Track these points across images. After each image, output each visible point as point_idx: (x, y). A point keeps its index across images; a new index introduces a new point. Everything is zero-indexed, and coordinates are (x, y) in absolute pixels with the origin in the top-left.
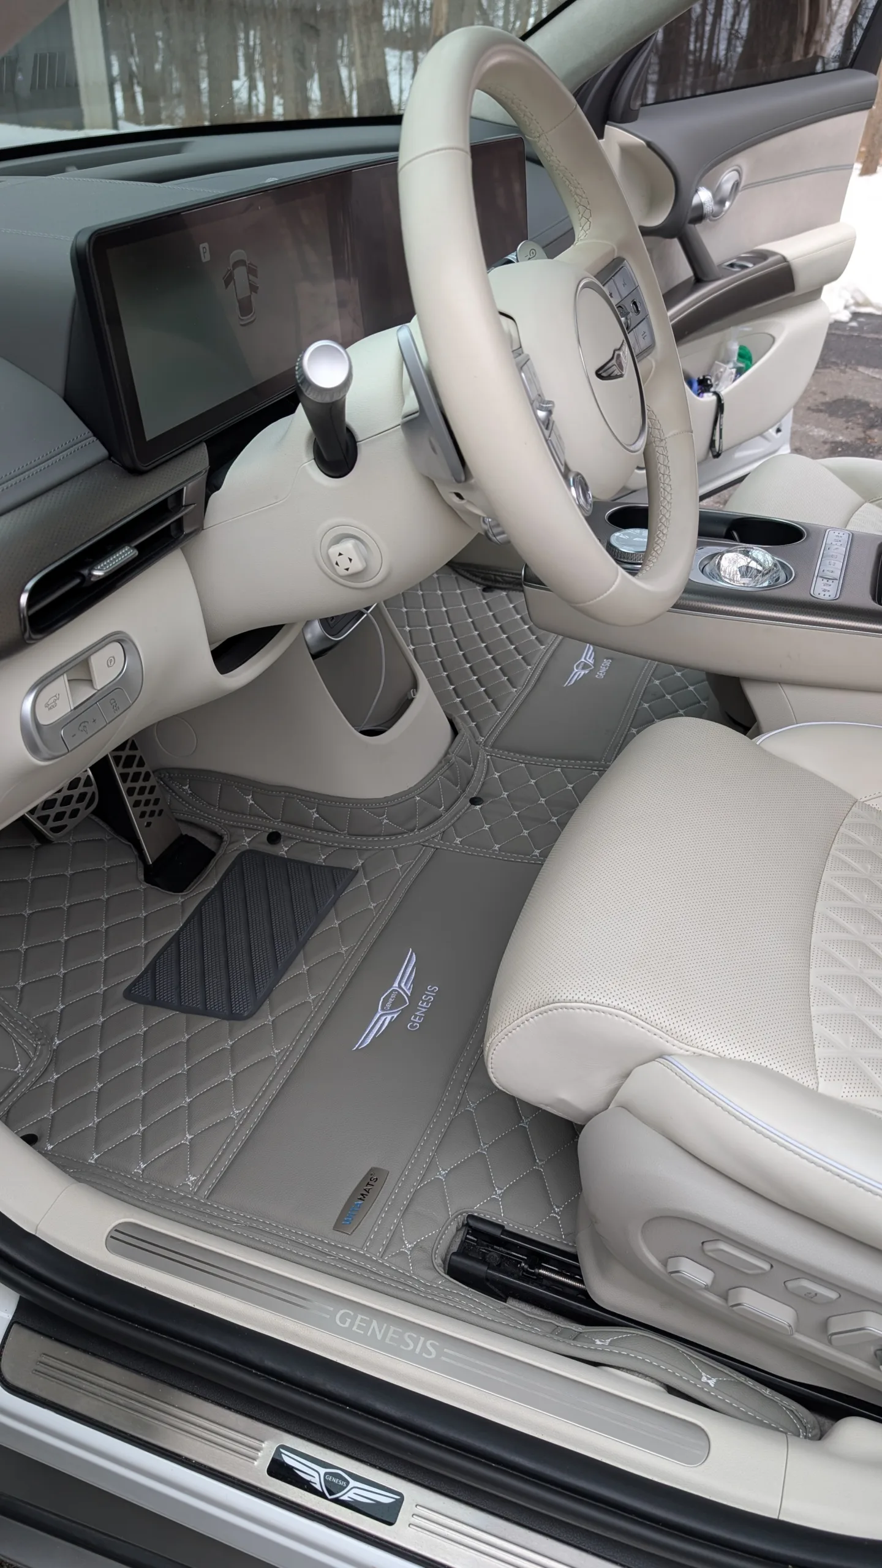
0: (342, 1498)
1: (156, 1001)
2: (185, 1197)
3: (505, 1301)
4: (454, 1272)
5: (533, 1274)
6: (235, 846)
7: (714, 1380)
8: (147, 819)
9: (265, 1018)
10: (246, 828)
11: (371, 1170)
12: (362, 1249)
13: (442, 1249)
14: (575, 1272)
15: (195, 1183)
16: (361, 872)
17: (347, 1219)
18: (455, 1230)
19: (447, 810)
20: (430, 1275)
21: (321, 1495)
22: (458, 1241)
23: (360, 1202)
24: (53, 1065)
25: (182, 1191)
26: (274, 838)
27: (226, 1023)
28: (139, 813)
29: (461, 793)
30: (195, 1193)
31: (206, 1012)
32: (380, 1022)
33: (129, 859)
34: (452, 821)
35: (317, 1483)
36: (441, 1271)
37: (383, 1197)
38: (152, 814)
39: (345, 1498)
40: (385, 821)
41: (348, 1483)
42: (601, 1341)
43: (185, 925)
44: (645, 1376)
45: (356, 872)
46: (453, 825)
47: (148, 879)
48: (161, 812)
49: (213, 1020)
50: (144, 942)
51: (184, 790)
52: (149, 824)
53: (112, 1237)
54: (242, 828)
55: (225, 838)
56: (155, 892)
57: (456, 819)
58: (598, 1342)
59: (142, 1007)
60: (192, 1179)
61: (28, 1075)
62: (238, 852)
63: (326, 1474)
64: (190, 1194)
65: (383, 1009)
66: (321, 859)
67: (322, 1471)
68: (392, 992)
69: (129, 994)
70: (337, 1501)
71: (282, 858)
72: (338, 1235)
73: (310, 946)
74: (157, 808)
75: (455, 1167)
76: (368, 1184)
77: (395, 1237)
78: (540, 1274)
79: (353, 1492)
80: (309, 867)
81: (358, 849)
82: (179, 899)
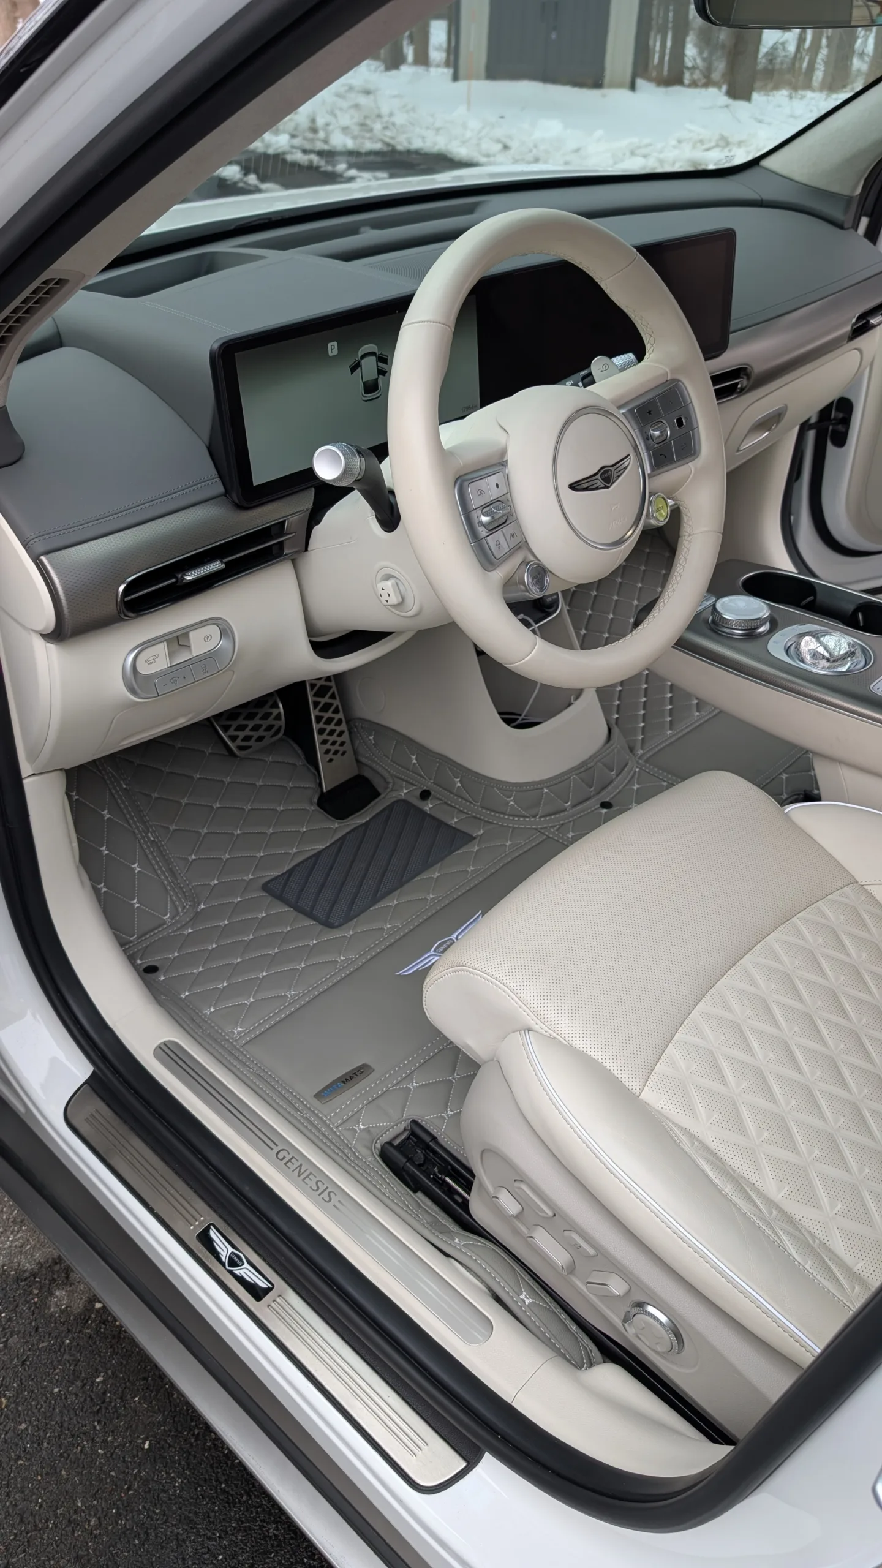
0: (235, 1272)
1: (281, 898)
2: (228, 1040)
3: (415, 1191)
4: (384, 1156)
5: (440, 1179)
6: (394, 794)
7: (531, 1300)
8: (330, 756)
9: (348, 932)
10: (407, 782)
11: (363, 1065)
12: (326, 1117)
13: (386, 1138)
14: (468, 1187)
15: (239, 1033)
16: (477, 841)
17: (326, 1093)
18: (402, 1128)
19: (574, 806)
20: (365, 1152)
21: (223, 1264)
22: (403, 1137)
23: (342, 1084)
24: (191, 923)
25: (228, 1035)
26: (425, 795)
27: (320, 927)
28: (325, 750)
29: (594, 796)
30: (236, 1041)
31: (310, 915)
32: (428, 960)
33: (310, 784)
34: (575, 817)
35: (224, 1257)
36: (376, 1153)
37: (363, 1086)
38: (336, 753)
39: (237, 1272)
40: (512, 803)
41: (243, 1264)
42: (460, 1241)
43: (330, 845)
44: (476, 1276)
45: (474, 838)
46: (573, 821)
47: (320, 804)
48: (344, 753)
49: (312, 923)
50: (295, 850)
51: (370, 740)
52: (331, 760)
53: (160, 1047)
54: (403, 780)
55: (390, 786)
56: (321, 815)
57: (579, 816)
58: (457, 1241)
59: (270, 898)
60: (239, 1029)
61: (172, 924)
62: (395, 799)
63: (232, 1252)
64: (232, 1039)
65: (435, 951)
66: (454, 821)
67: (231, 1250)
68: (448, 940)
69: (265, 887)
70: (231, 1272)
71: (424, 813)
72: (316, 1103)
73: (406, 887)
74: (341, 749)
75: (426, 1084)
76: (355, 1074)
77: (355, 1117)
78: (444, 1181)
79: (245, 1271)
80: (440, 824)
81: (486, 821)
82: (336, 824)
